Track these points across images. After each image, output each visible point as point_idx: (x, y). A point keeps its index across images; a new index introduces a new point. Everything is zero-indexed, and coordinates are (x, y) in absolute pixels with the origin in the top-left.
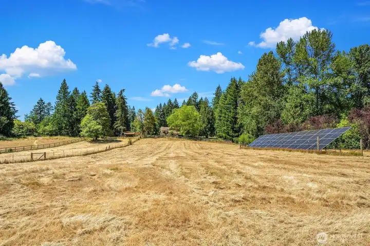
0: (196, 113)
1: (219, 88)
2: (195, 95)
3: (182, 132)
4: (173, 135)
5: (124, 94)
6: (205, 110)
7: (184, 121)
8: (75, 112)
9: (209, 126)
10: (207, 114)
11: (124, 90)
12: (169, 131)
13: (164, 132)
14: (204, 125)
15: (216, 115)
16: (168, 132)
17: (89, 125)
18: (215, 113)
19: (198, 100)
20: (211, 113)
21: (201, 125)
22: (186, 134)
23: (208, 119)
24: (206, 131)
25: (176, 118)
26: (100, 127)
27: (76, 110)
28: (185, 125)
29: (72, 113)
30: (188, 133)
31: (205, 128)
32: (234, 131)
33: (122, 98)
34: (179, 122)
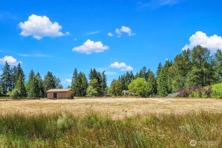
0: (145, 82)
1: (160, 64)
2: (145, 68)
3: (137, 93)
4: (131, 95)
5: (105, 73)
6: (151, 80)
7: (138, 87)
8: (82, 85)
9: (154, 89)
10: (152, 82)
11: (104, 71)
12: (130, 93)
13: (126, 94)
14: (151, 89)
15: (158, 82)
16: (128, 94)
17: (92, 91)
18: (157, 81)
19: (147, 72)
20: (154, 82)
21: (149, 89)
22: (140, 94)
23: (153, 85)
24: (152, 92)
25: (134, 85)
26: (96, 92)
27: (82, 83)
28: (139, 89)
29: (80, 85)
30: (141, 94)
31: (151, 90)
32: (168, 92)
33: (104, 76)
34: (135, 88)
